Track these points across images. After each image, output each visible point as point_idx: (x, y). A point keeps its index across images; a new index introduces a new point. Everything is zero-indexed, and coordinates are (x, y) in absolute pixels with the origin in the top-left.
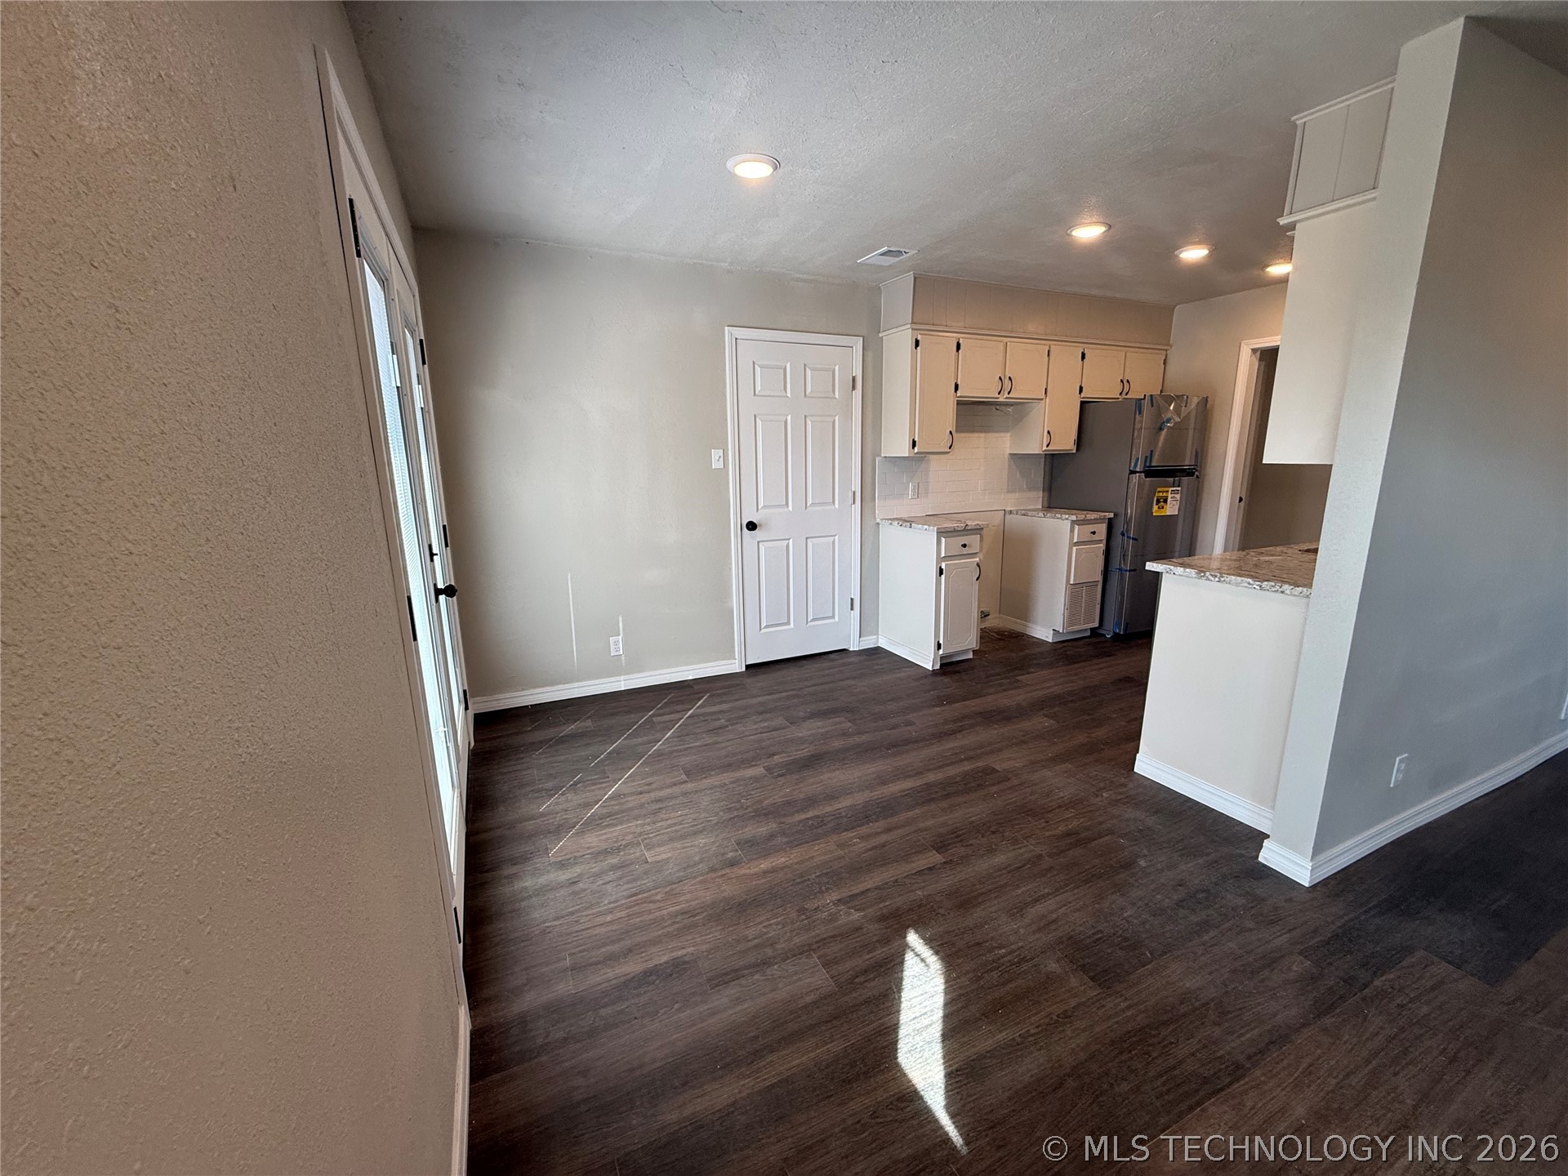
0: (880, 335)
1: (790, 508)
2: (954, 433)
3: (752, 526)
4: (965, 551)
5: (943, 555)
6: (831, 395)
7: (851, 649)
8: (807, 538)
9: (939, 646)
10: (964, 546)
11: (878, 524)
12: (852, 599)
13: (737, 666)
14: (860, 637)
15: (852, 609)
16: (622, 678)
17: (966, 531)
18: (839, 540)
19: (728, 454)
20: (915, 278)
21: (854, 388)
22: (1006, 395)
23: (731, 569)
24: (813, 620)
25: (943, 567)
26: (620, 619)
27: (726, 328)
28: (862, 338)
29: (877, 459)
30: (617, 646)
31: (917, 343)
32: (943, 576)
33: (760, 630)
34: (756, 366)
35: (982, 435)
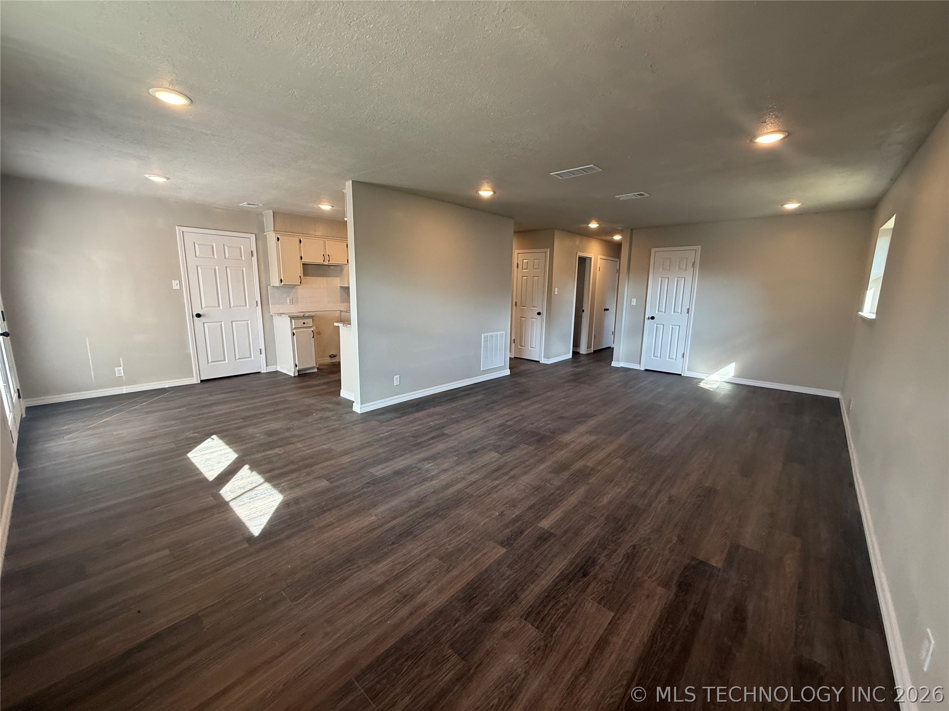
0: (265, 234)
1: (221, 308)
2: (302, 277)
3: (199, 316)
4: (305, 325)
5: (294, 327)
6: (240, 258)
7: (262, 372)
8: (232, 322)
9: (296, 366)
10: (304, 323)
11: (272, 316)
12: (260, 349)
13: (195, 380)
14: (267, 366)
15: (261, 353)
16: (124, 387)
17: (304, 317)
18: (251, 323)
19: (182, 282)
20: (274, 213)
21: (252, 256)
22: (328, 262)
23: (188, 335)
24: (239, 359)
25: (294, 332)
26: (121, 359)
27: (177, 227)
28: (254, 235)
29: (269, 287)
30: (120, 371)
31: (278, 239)
32: (295, 336)
33: (208, 363)
34: (196, 244)
35: (325, 278)
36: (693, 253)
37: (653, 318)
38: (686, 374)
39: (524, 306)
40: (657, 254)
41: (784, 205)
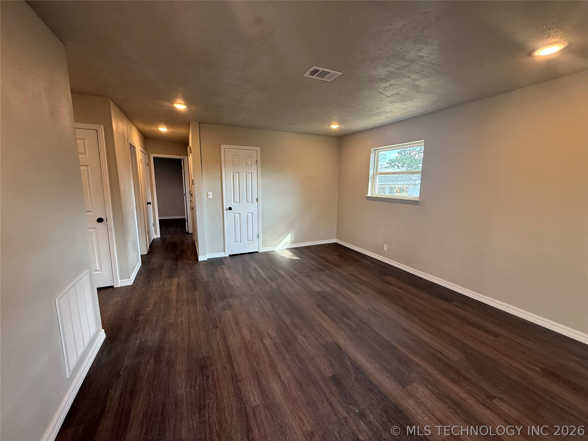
36: (254, 152)
37: (230, 209)
38: (262, 250)
39: (90, 212)
40: (227, 150)
41: (330, 125)
